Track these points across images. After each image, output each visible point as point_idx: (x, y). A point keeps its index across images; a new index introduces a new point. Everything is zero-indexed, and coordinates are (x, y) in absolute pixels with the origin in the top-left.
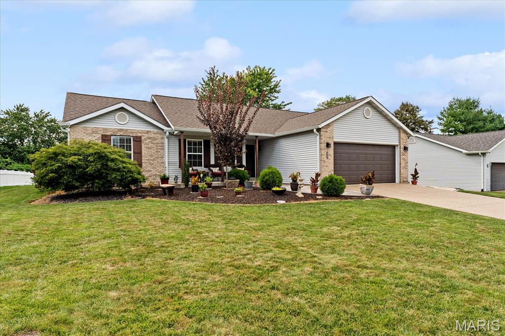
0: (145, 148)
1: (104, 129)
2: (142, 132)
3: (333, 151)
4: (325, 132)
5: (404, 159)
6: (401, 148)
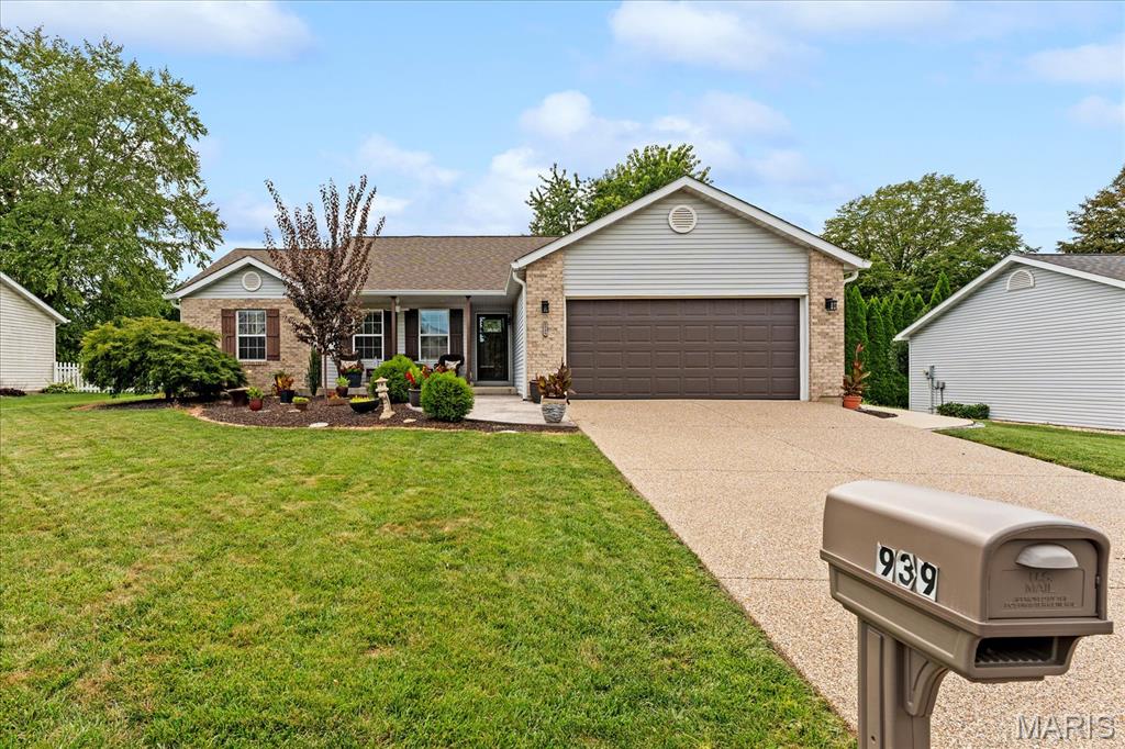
0: (285, 329)
1: (225, 300)
2: (280, 302)
3: (562, 320)
4: (539, 276)
5: (824, 335)
6: (814, 304)
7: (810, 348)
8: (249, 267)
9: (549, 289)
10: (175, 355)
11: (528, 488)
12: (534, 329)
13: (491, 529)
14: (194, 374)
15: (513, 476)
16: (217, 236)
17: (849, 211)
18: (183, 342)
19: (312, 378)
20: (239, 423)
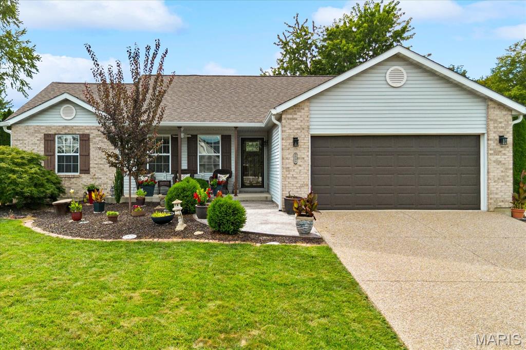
0: (94, 149)
1: (47, 127)
2: (90, 128)
3: (308, 151)
4: (291, 119)
5: (499, 162)
6: (491, 140)
7: (488, 172)
8: (66, 101)
9: (298, 129)
10: (10, 175)
11: (295, 301)
12: (287, 159)
13: (275, 341)
14: (26, 190)
15: (282, 290)
16: (33, 66)
17: (514, 50)
18: (17, 164)
19: (116, 190)
20: (67, 235)
